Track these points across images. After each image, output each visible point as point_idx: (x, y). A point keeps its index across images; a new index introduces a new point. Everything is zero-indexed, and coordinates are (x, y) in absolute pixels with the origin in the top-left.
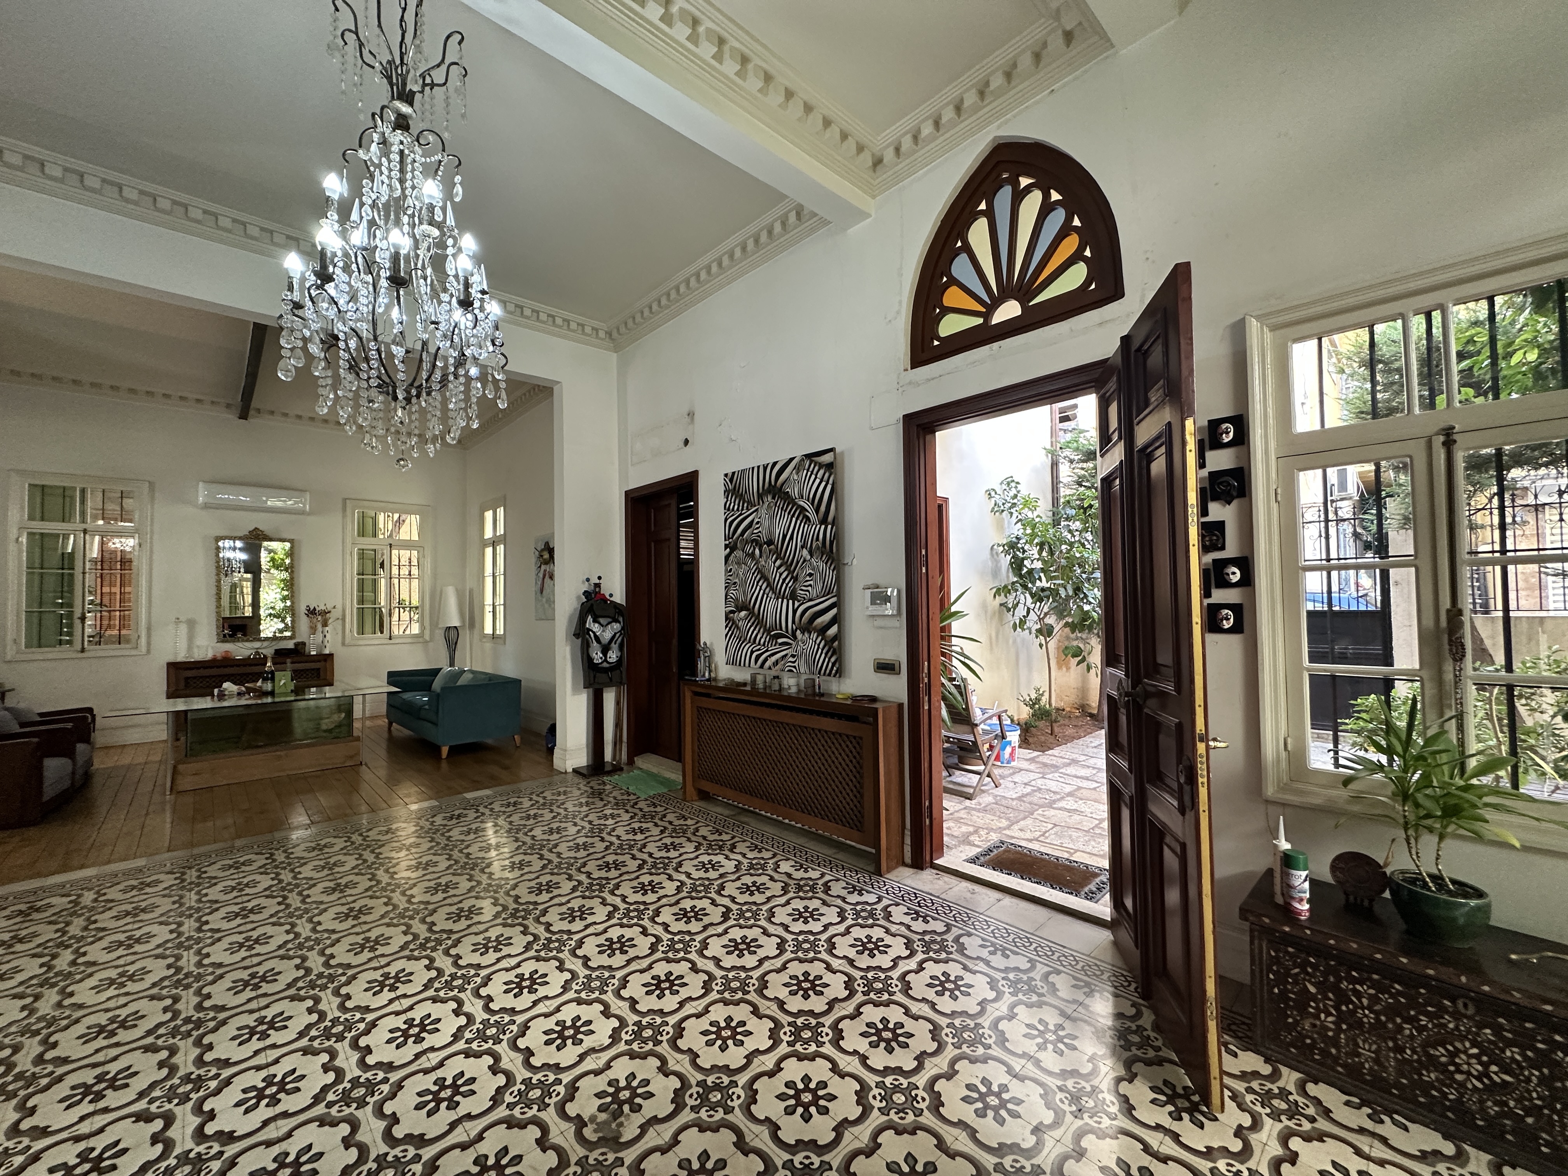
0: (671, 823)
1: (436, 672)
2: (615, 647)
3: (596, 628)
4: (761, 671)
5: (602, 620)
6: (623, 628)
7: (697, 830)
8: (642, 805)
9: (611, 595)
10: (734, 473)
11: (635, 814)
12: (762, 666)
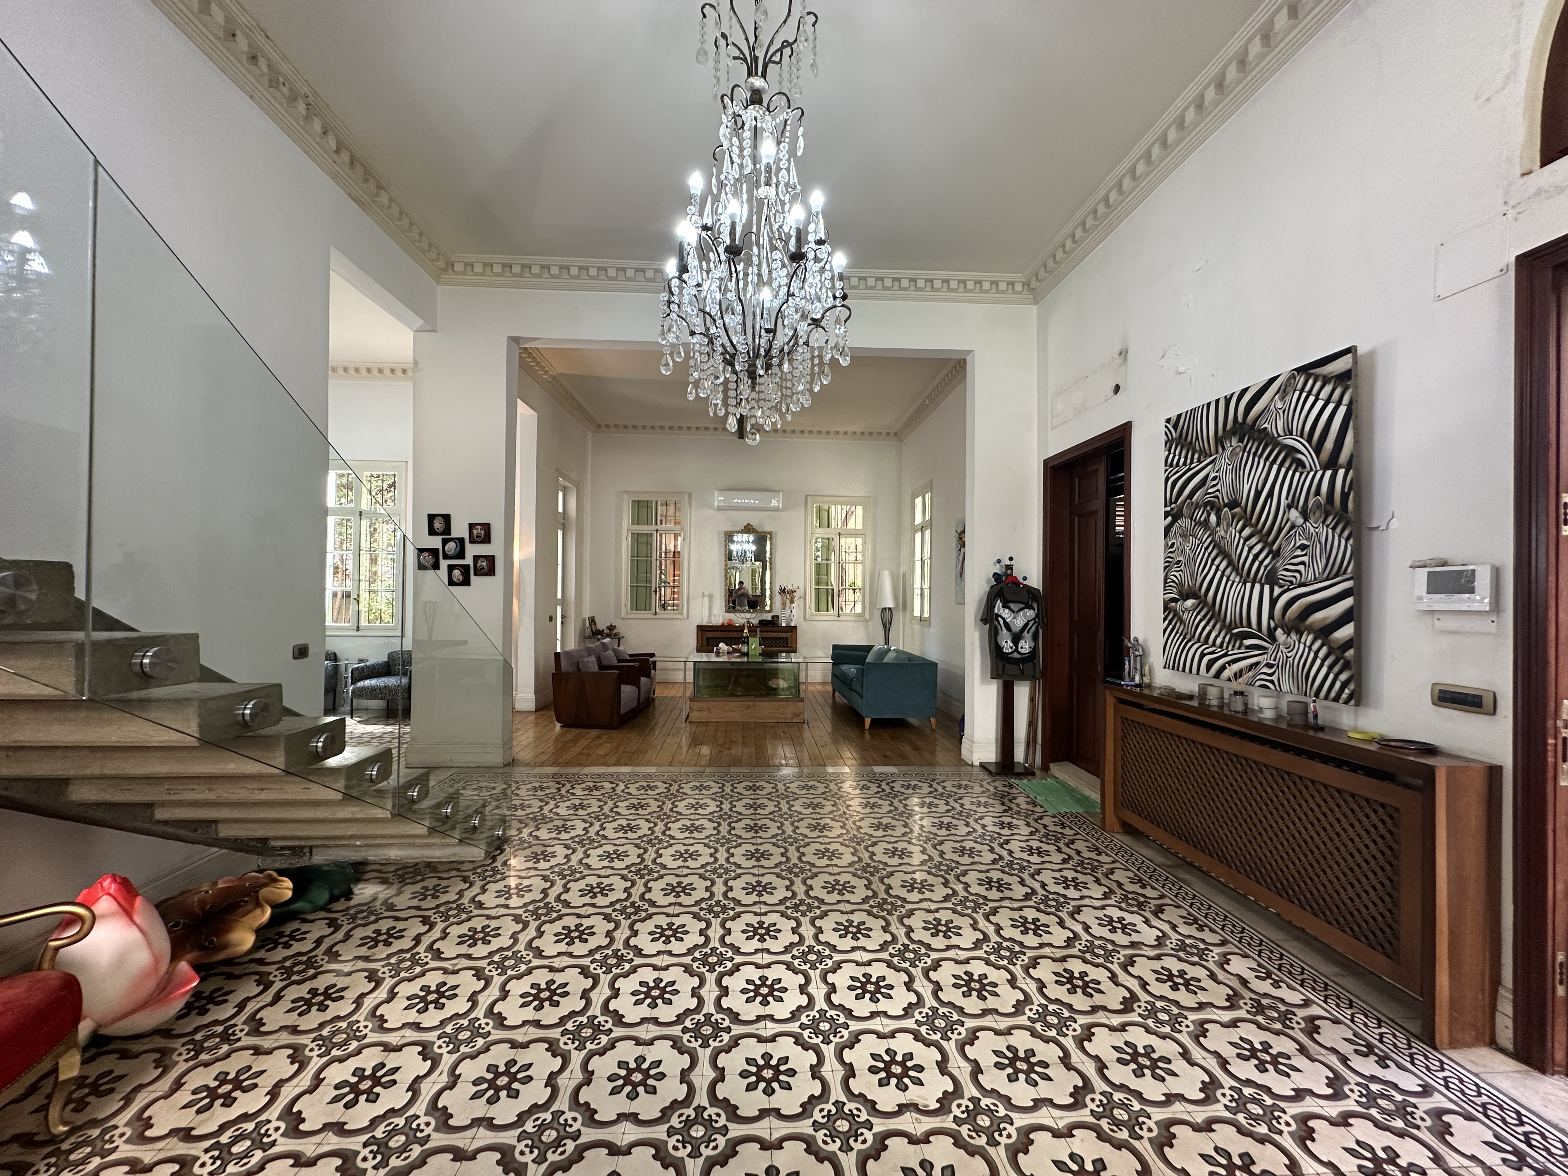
0: (1078, 853)
1: (868, 648)
2: (1028, 636)
3: (1006, 614)
4: (1215, 682)
5: (1012, 606)
6: (1037, 616)
7: (1112, 871)
8: (1047, 821)
9: (1025, 579)
10: (1179, 416)
11: (1037, 830)
12: (1217, 675)
